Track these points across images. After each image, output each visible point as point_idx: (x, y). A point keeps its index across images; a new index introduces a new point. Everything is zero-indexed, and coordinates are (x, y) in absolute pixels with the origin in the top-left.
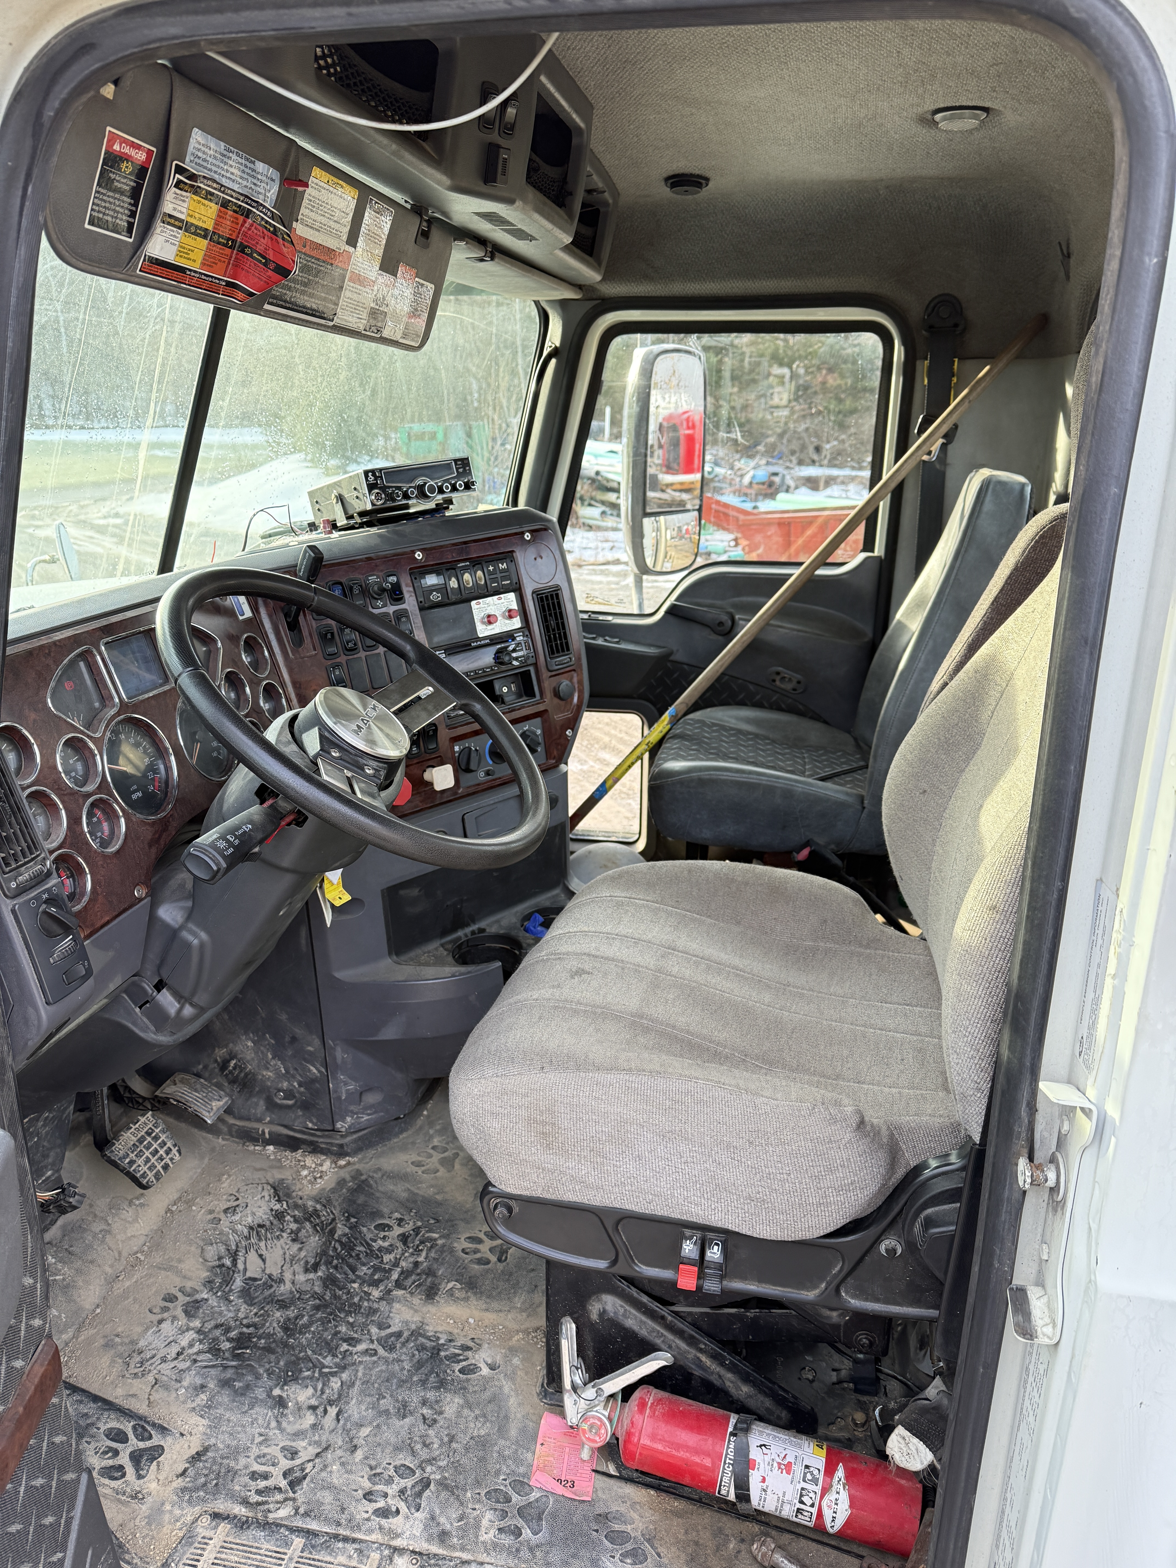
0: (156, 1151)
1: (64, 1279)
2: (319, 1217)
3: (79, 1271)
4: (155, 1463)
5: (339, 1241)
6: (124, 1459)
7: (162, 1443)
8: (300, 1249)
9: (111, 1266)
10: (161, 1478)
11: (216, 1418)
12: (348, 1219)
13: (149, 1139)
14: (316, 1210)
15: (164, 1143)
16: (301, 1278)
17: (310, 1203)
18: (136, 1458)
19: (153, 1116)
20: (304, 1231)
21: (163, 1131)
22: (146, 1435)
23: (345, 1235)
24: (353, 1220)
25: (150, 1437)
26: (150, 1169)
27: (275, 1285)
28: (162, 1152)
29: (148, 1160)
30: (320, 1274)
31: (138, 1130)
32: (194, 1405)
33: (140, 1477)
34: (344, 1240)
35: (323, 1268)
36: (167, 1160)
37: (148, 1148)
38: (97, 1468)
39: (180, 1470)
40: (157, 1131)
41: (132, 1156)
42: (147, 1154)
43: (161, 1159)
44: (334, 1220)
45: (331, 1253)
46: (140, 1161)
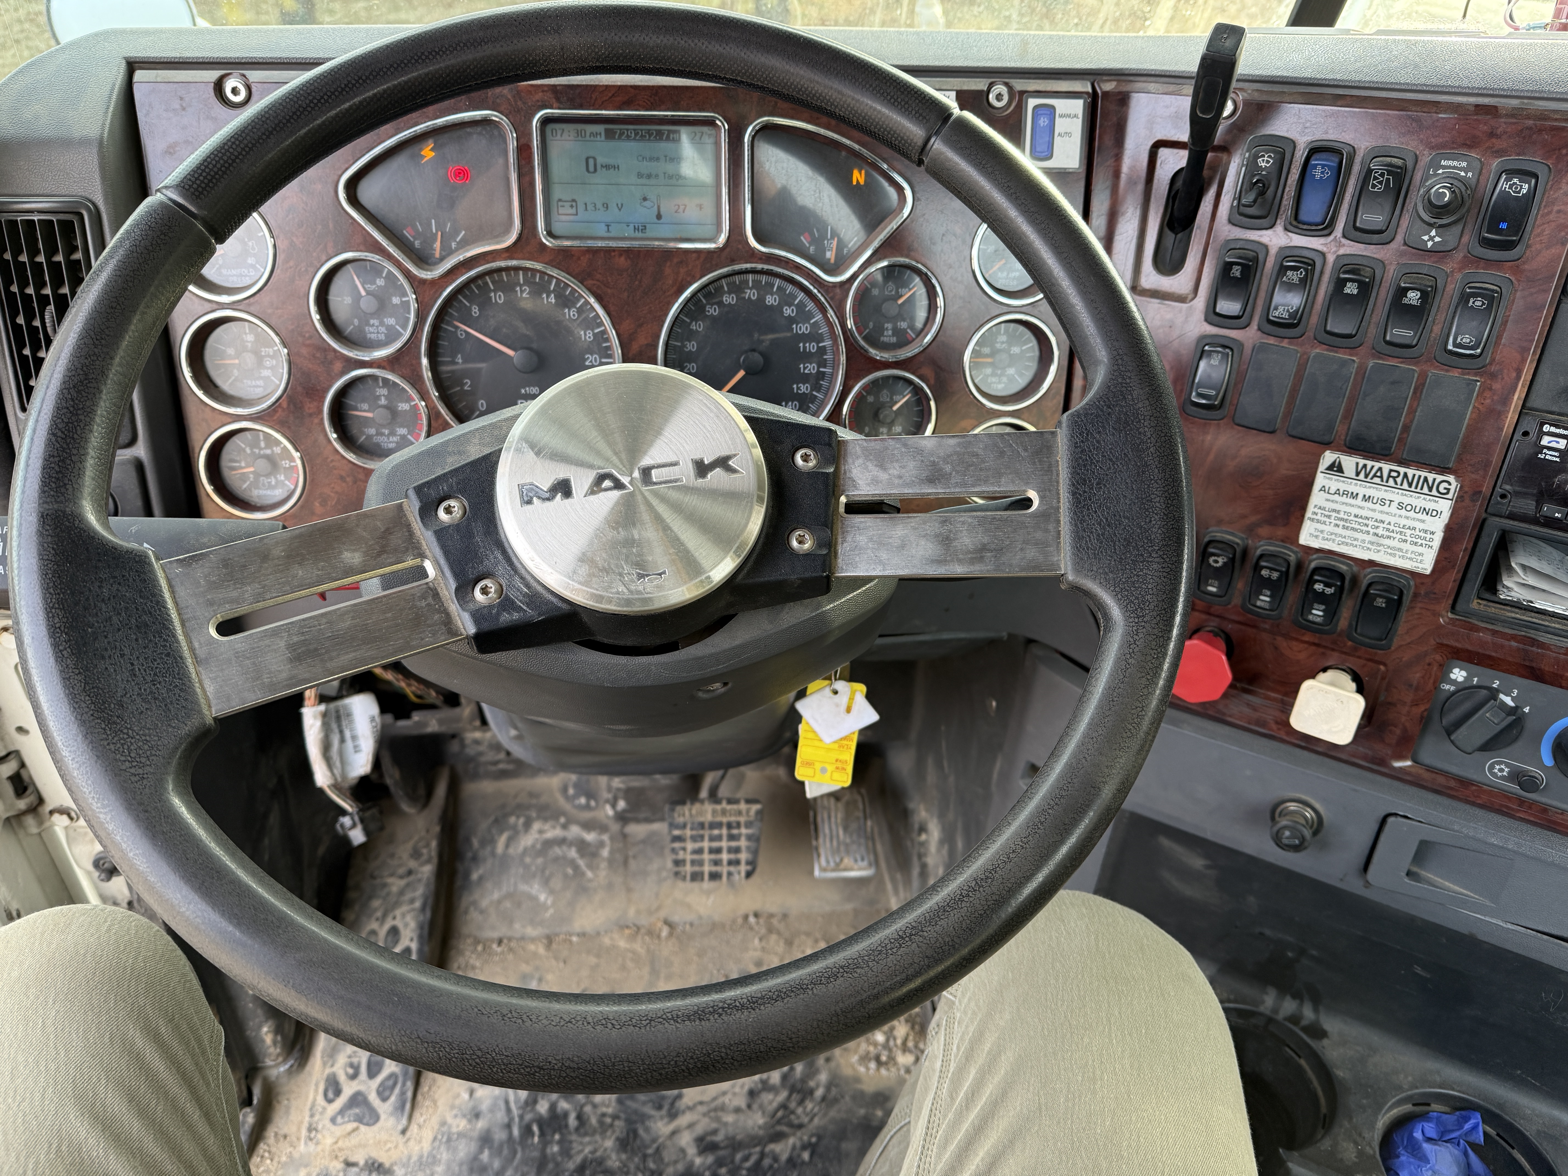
0: (718, 851)
1: (590, 881)
2: (801, 1102)
3: (610, 887)
4: (355, 1125)
5: (763, 1155)
6: (349, 1089)
7: (383, 1117)
8: (738, 1110)
9: (638, 912)
10: (340, 1144)
11: (434, 1157)
12: (804, 1147)
13: (724, 831)
14: (811, 1092)
15: (737, 850)
16: (686, 1140)
17: (823, 1077)
18: (358, 1099)
19: (758, 813)
20: (770, 1096)
21: (749, 838)
22: (387, 1093)
23: (776, 1159)
24: (806, 1156)
25: (384, 1099)
26: (693, 862)
27: (664, 1112)
28: (725, 856)
29: (700, 851)
30: (698, 1161)
31: (724, 812)
32: (450, 1120)
33: (333, 1120)
34: (767, 1162)
35: (710, 1159)
36: (724, 870)
37: (712, 839)
38: (334, 1069)
39: (352, 1159)
40: (744, 831)
41: (688, 832)
42: (706, 844)
43: (717, 863)
44: (800, 1126)
45: (739, 1156)
46: (690, 846)
